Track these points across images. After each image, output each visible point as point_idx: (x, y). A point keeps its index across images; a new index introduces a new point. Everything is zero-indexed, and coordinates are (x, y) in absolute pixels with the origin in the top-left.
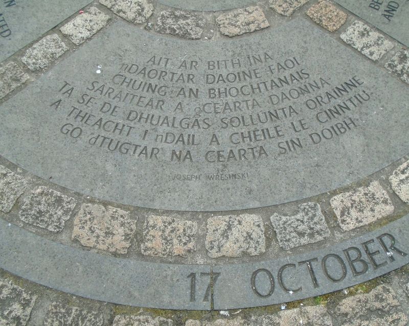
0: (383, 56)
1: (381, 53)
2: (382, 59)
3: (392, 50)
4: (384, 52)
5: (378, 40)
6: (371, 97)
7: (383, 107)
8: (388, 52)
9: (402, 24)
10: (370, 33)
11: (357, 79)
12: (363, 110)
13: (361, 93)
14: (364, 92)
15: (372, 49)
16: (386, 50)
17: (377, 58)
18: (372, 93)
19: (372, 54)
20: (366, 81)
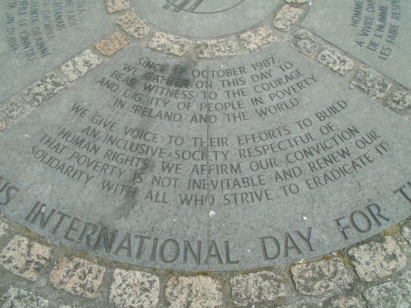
0: (63, 73)
1: (66, 72)
2: (61, 72)
3: (68, 79)
4: (66, 74)
5: (79, 72)
6: (30, 61)
7: (20, 67)
8: (66, 76)
9: (91, 89)
10: (86, 67)
11: (48, 55)
12: (21, 56)
13: (35, 56)
14: (35, 58)
15: (71, 67)
16: (68, 75)
17: (62, 69)
18: (33, 62)
19: (67, 66)
20: (44, 60)
